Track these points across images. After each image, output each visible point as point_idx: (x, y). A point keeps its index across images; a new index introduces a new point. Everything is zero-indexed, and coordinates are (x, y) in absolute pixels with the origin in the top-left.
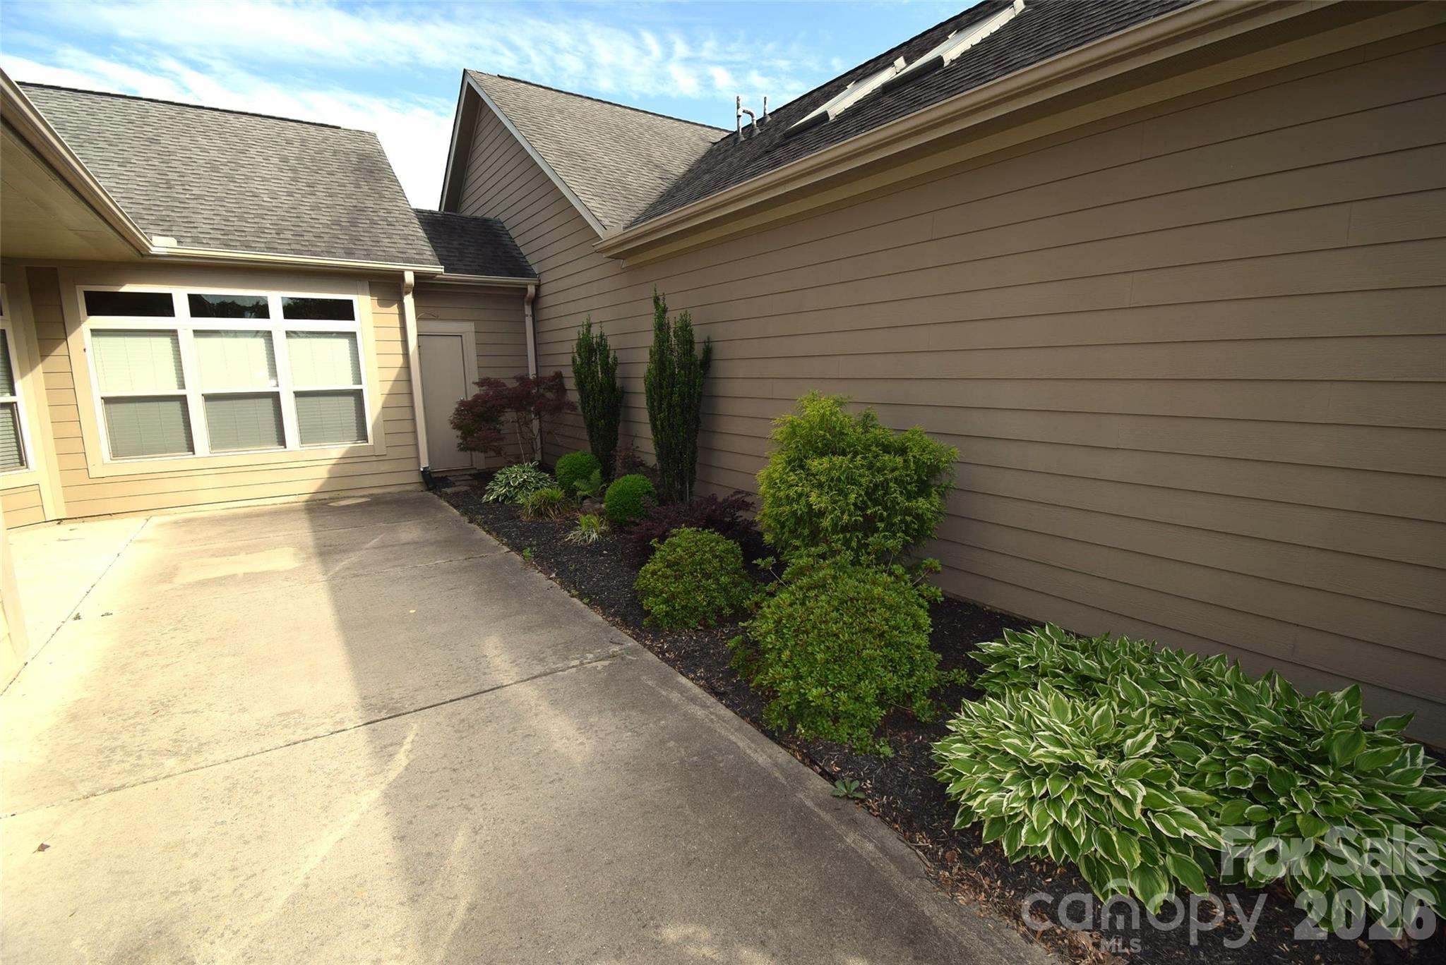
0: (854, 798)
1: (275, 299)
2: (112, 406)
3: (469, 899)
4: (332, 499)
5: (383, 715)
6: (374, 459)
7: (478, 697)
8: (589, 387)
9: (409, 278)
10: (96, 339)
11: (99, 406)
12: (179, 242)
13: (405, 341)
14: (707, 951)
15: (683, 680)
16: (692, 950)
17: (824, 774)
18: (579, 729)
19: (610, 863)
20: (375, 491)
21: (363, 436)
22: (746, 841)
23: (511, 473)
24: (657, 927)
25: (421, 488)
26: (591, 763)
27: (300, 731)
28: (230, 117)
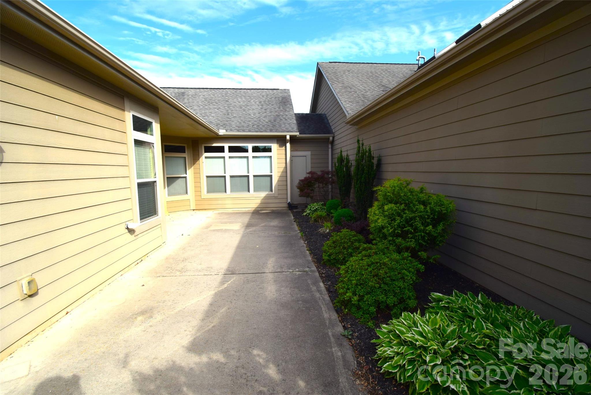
0: (347, 337)
1: (250, 146)
2: (209, 178)
3: (215, 324)
4: (261, 210)
5: (230, 273)
6: (274, 198)
7: (256, 274)
8: (340, 174)
9: (288, 137)
10: (206, 159)
11: (205, 178)
12: (226, 131)
13: (286, 159)
14: (261, 361)
15: (322, 284)
16: (257, 358)
17: (344, 326)
18: (276, 290)
19: (255, 328)
20: (274, 209)
21: (271, 190)
22: (299, 337)
23: (313, 206)
24: (253, 349)
25: (287, 209)
26: (272, 301)
27: (209, 272)
28: (249, 91)
